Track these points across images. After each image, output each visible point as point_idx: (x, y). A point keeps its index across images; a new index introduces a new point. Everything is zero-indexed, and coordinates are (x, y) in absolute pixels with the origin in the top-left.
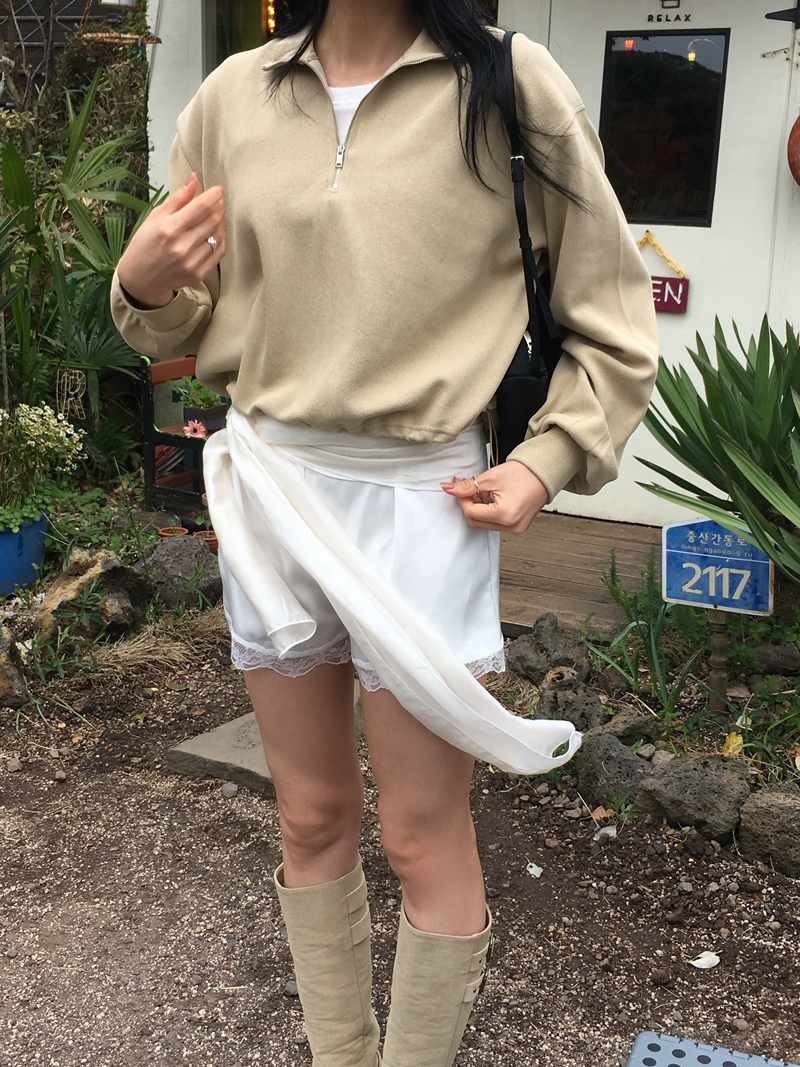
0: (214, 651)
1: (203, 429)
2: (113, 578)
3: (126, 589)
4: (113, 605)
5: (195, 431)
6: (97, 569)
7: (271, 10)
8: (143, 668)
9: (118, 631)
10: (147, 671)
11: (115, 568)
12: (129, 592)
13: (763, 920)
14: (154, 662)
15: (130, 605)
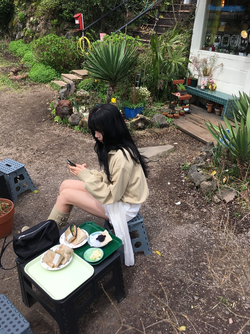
0: (157, 136)
1: (180, 94)
2: (142, 120)
3: (144, 122)
4: (140, 124)
5: (178, 95)
6: (139, 118)
7: (224, 2)
8: (142, 136)
9: (140, 129)
10: (143, 137)
11: (142, 118)
12: (144, 123)
13: (192, 201)
14: (144, 136)
15: (143, 125)
